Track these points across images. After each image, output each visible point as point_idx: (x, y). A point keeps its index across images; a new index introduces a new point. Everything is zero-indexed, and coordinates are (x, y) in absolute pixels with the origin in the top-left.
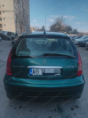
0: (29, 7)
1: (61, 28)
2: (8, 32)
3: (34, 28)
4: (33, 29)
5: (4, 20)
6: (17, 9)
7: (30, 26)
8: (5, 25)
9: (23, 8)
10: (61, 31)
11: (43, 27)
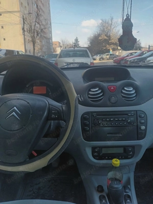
0: (49, 4)
1: (110, 39)
2: (7, 50)
3: (60, 43)
4: (58, 45)
5: (2, 30)
6: (25, 7)
7: (52, 40)
8: (4, 39)
9: (37, 6)
10: (111, 44)
11: (77, 40)
